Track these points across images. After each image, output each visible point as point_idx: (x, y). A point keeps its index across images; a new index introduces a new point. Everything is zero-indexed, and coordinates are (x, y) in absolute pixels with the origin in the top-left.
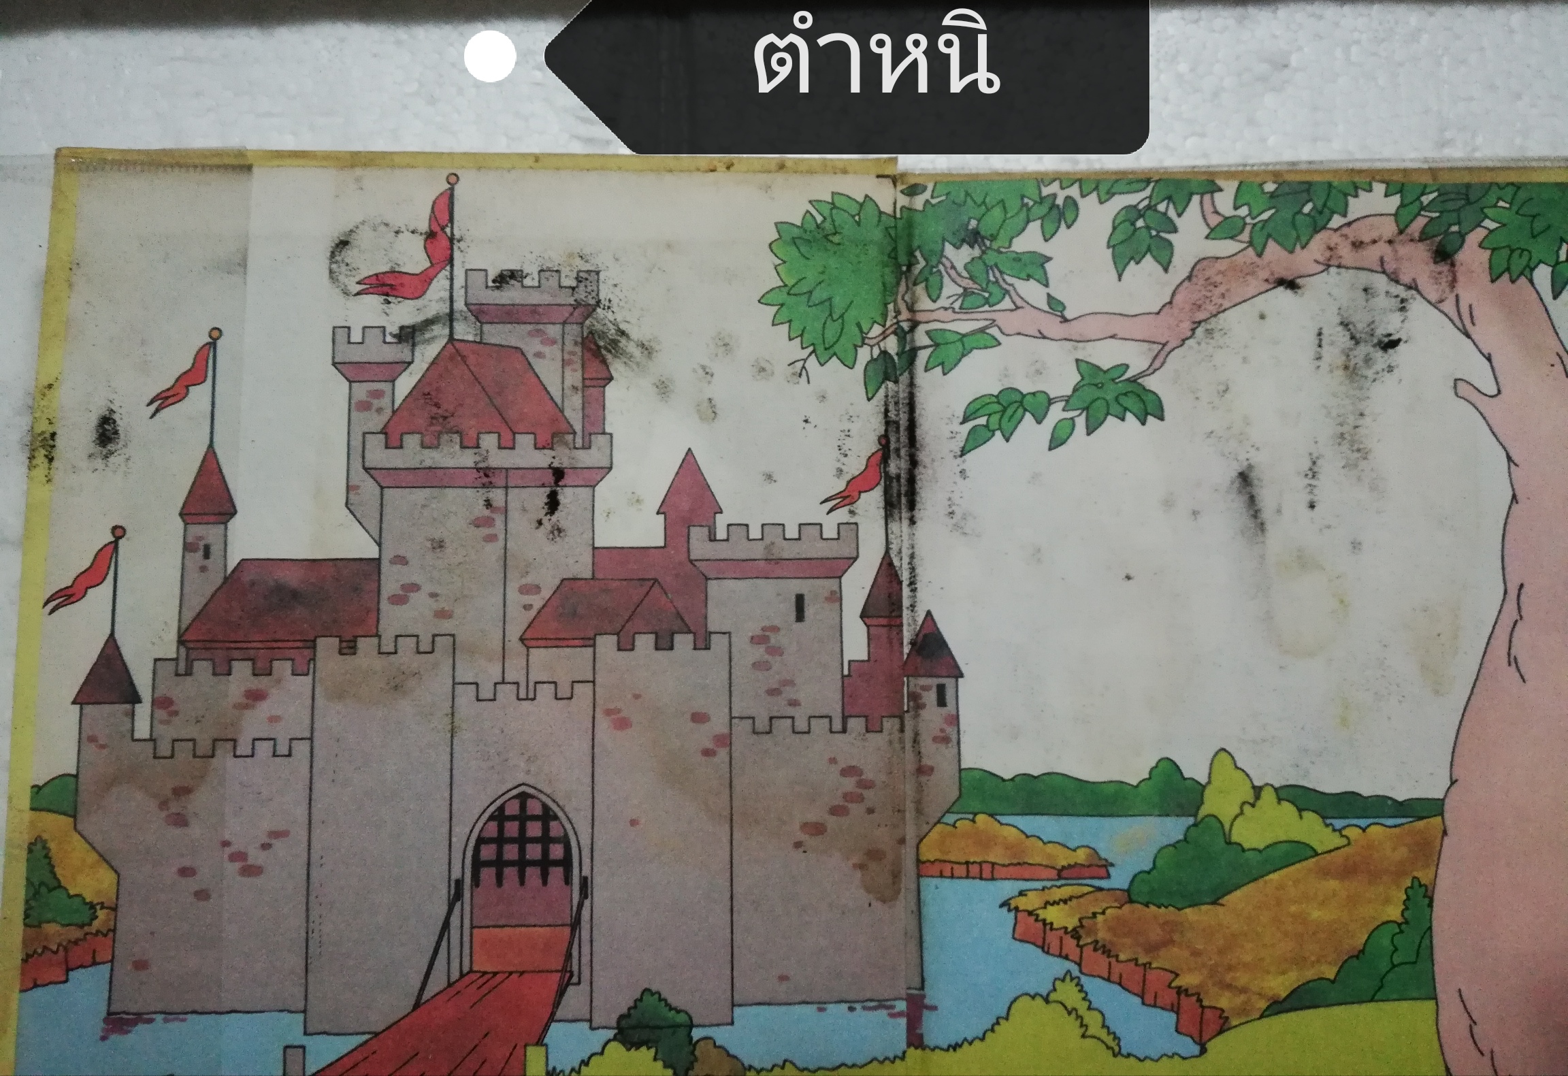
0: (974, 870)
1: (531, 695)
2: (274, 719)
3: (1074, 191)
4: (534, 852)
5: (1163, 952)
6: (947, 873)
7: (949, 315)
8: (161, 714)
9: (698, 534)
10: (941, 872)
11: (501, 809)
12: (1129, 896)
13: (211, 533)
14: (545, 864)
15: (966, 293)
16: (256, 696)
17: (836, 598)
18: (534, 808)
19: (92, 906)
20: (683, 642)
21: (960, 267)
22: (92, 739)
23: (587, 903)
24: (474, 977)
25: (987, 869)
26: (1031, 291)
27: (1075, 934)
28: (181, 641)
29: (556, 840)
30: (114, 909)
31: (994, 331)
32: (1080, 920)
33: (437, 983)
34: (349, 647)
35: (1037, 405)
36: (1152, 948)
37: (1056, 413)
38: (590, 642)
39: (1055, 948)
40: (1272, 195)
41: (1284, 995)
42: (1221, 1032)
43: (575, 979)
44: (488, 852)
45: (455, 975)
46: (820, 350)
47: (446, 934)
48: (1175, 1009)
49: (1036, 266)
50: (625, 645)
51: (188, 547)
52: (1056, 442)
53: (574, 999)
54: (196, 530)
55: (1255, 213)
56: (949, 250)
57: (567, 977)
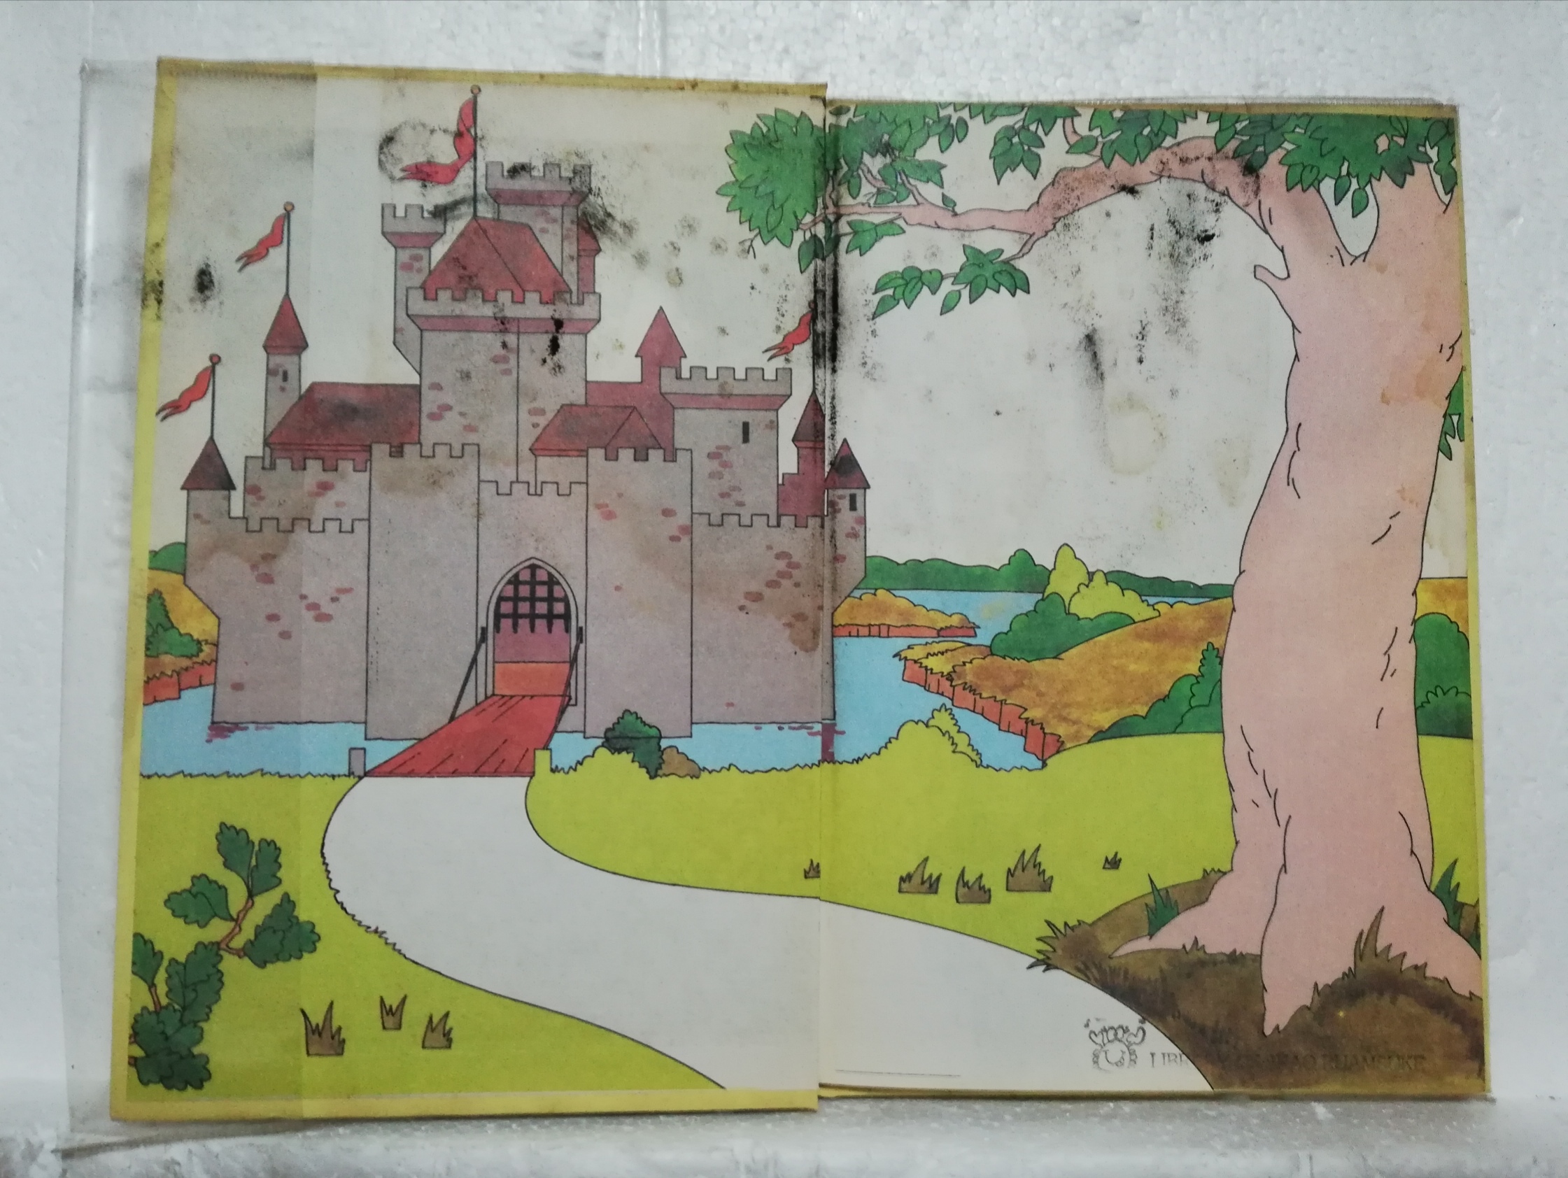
0: (874, 630)
1: (539, 492)
2: (339, 505)
3: (965, 114)
4: (542, 608)
5: (1014, 693)
6: (854, 633)
7: (866, 209)
8: (251, 498)
9: (667, 375)
10: (850, 632)
11: (516, 575)
12: (991, 651)
13: (287, 362)
14: (550, 617)
15: (879, 192)
16: (325, 487)
17: (774, 426)
18: (542, 576)
19: (199, 642)
20: (655, 456)
21: (875, 172)
22: (197, 516)
23: (582, 646)
24: (495, 698)
25: (884, 630)
26: (930, 192)
27: (949, 677)
28: (266, 443)
29: (558, 600)
30: (216, 645)
31: (900, 222)
32: (953, 667)
33: (467, 703)
34: (397, 452)
35: (931, 280)
36: (1007, 690)
37: (947, 287)
38: (583, 453)
39: (934, 686)
40: (1119, 121)
41: (1107, 726)
42: (1058, 752)
43: (573, 702)
44: (507, 608)
45: (481, 697)
46: (764, 232)
47: (474, 667)
48: (1023, 733)
49: (934, 172)
50: (611, 456)
51: (270, 372)
52: (946, 308)
53: (572, 717)
54: (277, 360)
55: (1104, 135)
56: (867, 158)
57: (567, 700)
